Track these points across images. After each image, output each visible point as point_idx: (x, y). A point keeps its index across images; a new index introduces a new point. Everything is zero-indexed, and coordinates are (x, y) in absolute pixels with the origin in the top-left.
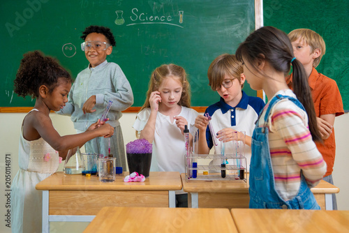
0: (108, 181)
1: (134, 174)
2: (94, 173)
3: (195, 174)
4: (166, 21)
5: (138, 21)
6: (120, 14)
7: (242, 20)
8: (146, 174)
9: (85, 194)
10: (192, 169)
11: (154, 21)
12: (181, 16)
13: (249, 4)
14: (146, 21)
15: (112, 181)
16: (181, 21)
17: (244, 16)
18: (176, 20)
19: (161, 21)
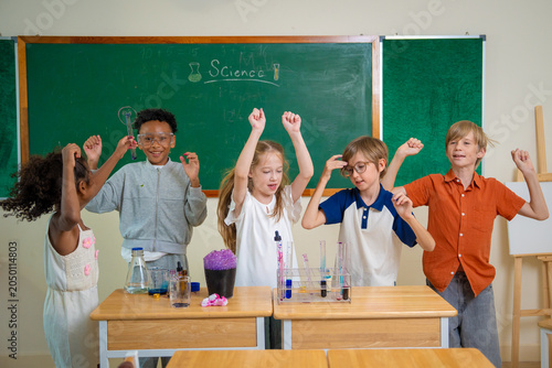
0: (181, 305)
1: (214, 296)
2: (164, 292)
3: (289, 294)
4: (256, 77)
5: (220, 77)
6: (195, 67)
7: (355, 77)
8: (229, 295)
9: (153, 324)
10: (285, 288)
11: (241, 77)
12: (276, 70)
13: (365, 55)
14: (229, 77)
15: (186, 305)
16: (276, 77)
17: (358, 71)
18: (270, 75)
19: (249, 77)
